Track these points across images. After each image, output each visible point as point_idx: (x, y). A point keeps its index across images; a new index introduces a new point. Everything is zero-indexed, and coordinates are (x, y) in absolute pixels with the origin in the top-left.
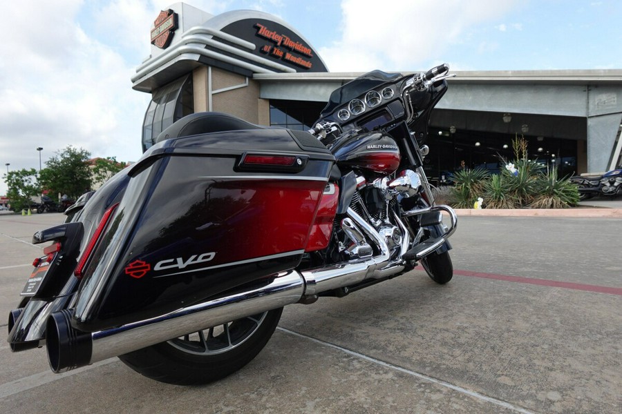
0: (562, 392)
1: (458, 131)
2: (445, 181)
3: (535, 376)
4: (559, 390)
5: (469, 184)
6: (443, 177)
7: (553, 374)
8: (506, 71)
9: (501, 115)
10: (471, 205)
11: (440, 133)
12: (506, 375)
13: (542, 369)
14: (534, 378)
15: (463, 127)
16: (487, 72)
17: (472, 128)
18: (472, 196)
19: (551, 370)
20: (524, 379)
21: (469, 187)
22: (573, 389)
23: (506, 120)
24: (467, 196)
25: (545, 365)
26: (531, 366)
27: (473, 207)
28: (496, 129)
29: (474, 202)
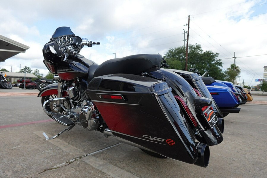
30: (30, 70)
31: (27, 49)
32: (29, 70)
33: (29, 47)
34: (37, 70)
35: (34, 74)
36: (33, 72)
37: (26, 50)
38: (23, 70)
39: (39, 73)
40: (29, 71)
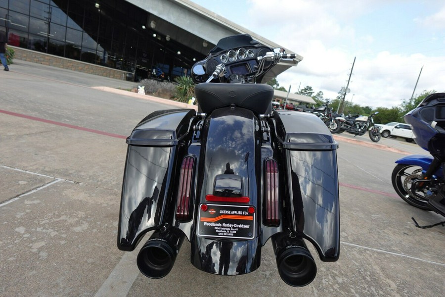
1: (171, 40)
2: (155, 73)
5: (188, 87)
6: (154, 71)
8: (214, 13)
9: (202, 40)
10: (187, 101)
11: (155, 35)
15: (174, 38)
16: (203, 8)
17: (179, 41)
18: (188, 95)
21: (187, 88)
23: (205, 45)
24: (185, 94)
27: (188, 103)
28: (194, 47)
29: (188, 100)
30: (312, 92)
31: (300, 61)
32: (310, 91)
33: (303, 57)
34: (320, 92)
35: (314, 98)
36: (314, 95)
37: (298, 62)
38: (303, 91)
39: (322, 97)
40: (310, 93)
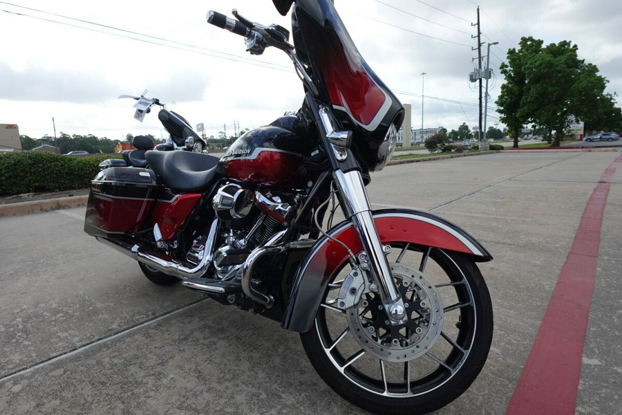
0: (13, 394)
3: (43, 391)
4: (18, 394)
7: (33, 404)
12: (61, 375)
13: (45, 400)
14: (42, 388)
19: (37, 406)
20: (48, 383)
22: (7, 402)
25: (47, 405)
26: (55, 395)
